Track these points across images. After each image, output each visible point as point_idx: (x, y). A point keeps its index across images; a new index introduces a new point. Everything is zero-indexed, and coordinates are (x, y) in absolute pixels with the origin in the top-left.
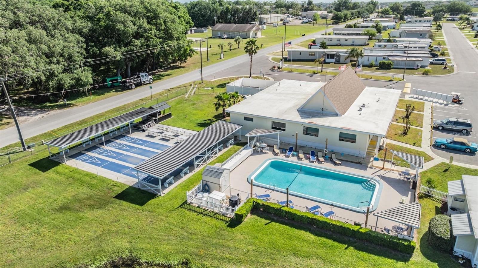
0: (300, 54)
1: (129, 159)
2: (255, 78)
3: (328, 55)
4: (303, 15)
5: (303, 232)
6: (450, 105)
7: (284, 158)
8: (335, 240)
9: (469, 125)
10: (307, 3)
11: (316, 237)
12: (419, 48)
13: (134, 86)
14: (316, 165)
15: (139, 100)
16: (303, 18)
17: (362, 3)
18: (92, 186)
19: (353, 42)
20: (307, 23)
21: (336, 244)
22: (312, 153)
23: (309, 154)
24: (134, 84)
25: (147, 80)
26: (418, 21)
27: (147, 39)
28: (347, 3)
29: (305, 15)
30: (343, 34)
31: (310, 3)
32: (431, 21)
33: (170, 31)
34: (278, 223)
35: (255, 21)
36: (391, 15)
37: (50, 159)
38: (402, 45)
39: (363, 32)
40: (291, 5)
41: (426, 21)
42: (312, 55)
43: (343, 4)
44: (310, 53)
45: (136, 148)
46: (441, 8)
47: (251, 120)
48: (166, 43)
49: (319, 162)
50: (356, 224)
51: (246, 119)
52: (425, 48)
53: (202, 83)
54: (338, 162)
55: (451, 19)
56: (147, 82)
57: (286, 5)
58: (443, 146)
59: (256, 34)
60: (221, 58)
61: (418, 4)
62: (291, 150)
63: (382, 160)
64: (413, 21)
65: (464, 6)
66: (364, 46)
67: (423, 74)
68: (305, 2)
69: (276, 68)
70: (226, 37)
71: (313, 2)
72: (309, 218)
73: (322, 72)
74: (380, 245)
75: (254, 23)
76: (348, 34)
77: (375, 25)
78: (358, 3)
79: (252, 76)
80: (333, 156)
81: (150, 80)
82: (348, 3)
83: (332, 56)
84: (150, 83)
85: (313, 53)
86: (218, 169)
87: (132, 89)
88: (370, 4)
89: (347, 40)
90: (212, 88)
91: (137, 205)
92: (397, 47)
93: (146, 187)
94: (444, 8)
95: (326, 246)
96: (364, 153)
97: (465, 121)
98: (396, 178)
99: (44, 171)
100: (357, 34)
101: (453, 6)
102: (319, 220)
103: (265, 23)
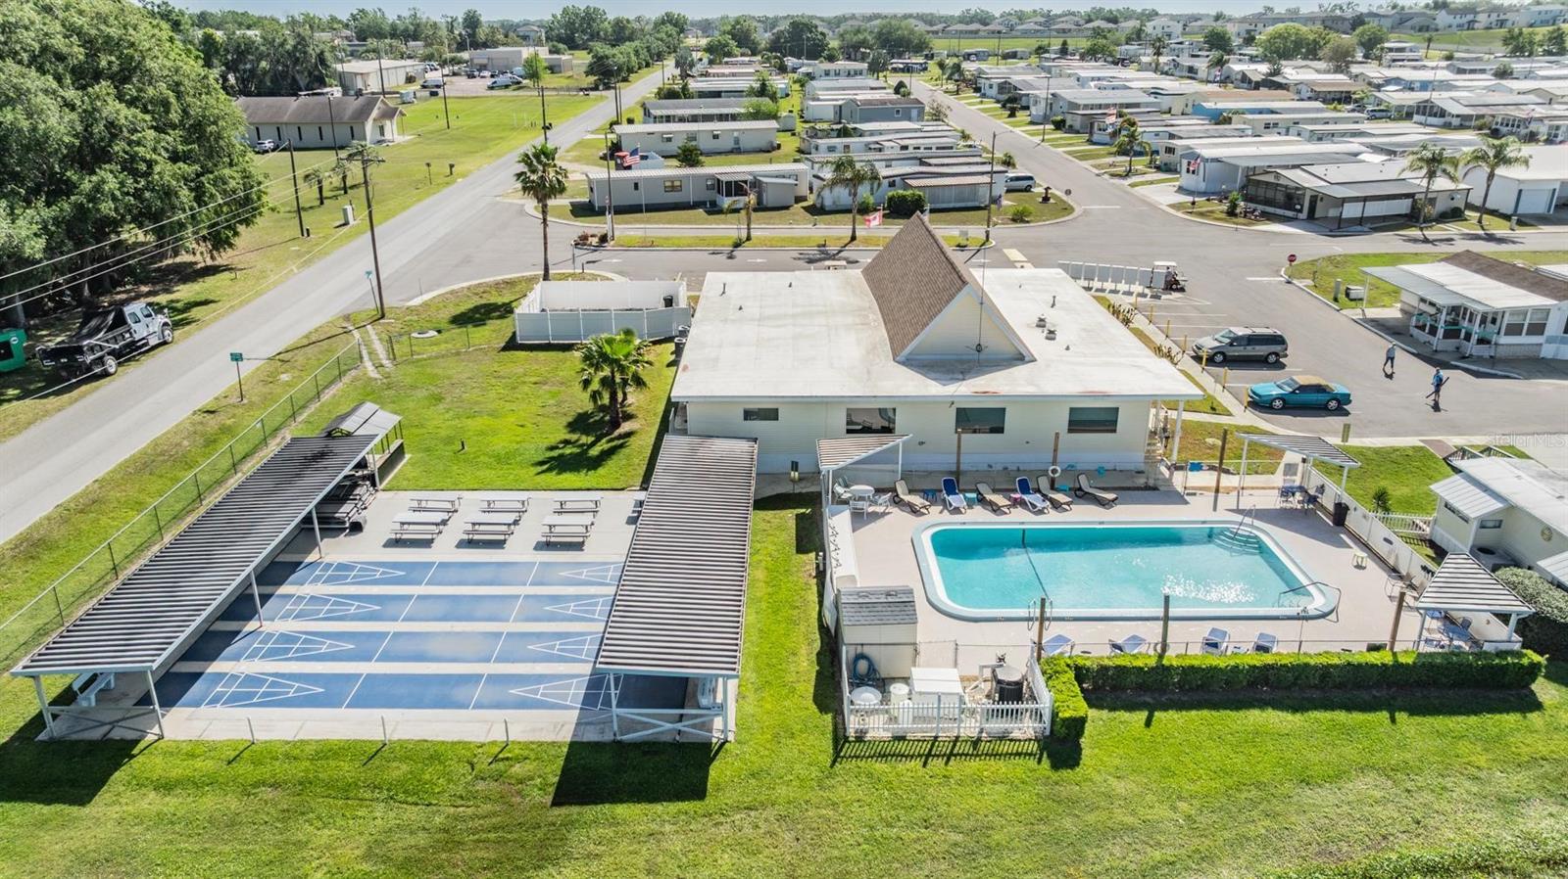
0: (636, 186)
1: (432, 647)
2: (564, 277)
3: (728, 183)
4: (476, 61)
5: (1256, 712)
6: (1163, 297)
7: (946, 516)
8: (1349, 707)
9: (1278, 340)
10: (460, 20)
11: (1298, 716)
12: (938, 148)
13: (111, 363)
14: (1052, 520)
15: (195, 413)
16: (480, 70)
17: (638, 19)
18: (410, 791)
19: (737, 141)
20: (507, 87)
21: (1358, 717)
22: (1021, 484)
23: (1014, 491)
24: (112, 353)
25: (151, 330)
26: (832, 73)
27: (129, 166)
28: (594, 20)
29: (485, 61)
30: (682, 120)
31: (472, 21)
32: (865, 72)
33: (213, 128)
34: (1172, 709)
35: (324, 84)
36: (736, 56)
37: (42, 736)
38: (892, 144)
39: (743, 111)
40: (412, 28)
41: (852, 73)
42: (673, 188)
43: (581, 25)
44: (668, 184)
45: (409, 597)
46: (861, 37)
47: (772, 414)
48: (211, 176)
49: (1056, 505)
50: (1374, 648)
51: (749, 415)
52: (951, 148)
53: (383, 317)
54: (1111, 496)
55: (901, 66)
56: (153, 341)
57: (394, 27)
58: (1278, 404)
59: (382, 129)
60: (346, 224)
61: (805, 25)
62: (951, 487)
63: (1212, 468)
64: (817, 75)
65: (912, 32)
66: (769, 151)
67: (1014, 220)
68: (454, 20)
69: (594, 241)
70: (271, 145)
71: (483, 19)
72: (1254, 667)
73: (749, 238)
74: (1453, 686)
75: (327, 93)
76: (694, 119)
77: (757, 85)
78: (628, 21)
79: (551, 272)
80: (1083, 481)
81: (163, 332)
82: (598, 21)
83: (736, 188)
84: (165, 343)
85: (677, 183)
86: (888, 594)
87: (106, 374)
88: (663, 22)
89: (716, 137)
90: (439, 332)
91: (683, 800)
92: (880, 150)
93: (655, 726)
94: (869, 38)
95: (1348, 731)
96: (1140, 456)
97: (1269, 331)
98: (1272, 507)
99: (82, 801)
100: (722, 118)
101: (889, 33)
102: (1285, 666)
103: (360, 90)
